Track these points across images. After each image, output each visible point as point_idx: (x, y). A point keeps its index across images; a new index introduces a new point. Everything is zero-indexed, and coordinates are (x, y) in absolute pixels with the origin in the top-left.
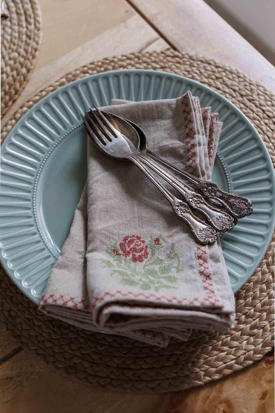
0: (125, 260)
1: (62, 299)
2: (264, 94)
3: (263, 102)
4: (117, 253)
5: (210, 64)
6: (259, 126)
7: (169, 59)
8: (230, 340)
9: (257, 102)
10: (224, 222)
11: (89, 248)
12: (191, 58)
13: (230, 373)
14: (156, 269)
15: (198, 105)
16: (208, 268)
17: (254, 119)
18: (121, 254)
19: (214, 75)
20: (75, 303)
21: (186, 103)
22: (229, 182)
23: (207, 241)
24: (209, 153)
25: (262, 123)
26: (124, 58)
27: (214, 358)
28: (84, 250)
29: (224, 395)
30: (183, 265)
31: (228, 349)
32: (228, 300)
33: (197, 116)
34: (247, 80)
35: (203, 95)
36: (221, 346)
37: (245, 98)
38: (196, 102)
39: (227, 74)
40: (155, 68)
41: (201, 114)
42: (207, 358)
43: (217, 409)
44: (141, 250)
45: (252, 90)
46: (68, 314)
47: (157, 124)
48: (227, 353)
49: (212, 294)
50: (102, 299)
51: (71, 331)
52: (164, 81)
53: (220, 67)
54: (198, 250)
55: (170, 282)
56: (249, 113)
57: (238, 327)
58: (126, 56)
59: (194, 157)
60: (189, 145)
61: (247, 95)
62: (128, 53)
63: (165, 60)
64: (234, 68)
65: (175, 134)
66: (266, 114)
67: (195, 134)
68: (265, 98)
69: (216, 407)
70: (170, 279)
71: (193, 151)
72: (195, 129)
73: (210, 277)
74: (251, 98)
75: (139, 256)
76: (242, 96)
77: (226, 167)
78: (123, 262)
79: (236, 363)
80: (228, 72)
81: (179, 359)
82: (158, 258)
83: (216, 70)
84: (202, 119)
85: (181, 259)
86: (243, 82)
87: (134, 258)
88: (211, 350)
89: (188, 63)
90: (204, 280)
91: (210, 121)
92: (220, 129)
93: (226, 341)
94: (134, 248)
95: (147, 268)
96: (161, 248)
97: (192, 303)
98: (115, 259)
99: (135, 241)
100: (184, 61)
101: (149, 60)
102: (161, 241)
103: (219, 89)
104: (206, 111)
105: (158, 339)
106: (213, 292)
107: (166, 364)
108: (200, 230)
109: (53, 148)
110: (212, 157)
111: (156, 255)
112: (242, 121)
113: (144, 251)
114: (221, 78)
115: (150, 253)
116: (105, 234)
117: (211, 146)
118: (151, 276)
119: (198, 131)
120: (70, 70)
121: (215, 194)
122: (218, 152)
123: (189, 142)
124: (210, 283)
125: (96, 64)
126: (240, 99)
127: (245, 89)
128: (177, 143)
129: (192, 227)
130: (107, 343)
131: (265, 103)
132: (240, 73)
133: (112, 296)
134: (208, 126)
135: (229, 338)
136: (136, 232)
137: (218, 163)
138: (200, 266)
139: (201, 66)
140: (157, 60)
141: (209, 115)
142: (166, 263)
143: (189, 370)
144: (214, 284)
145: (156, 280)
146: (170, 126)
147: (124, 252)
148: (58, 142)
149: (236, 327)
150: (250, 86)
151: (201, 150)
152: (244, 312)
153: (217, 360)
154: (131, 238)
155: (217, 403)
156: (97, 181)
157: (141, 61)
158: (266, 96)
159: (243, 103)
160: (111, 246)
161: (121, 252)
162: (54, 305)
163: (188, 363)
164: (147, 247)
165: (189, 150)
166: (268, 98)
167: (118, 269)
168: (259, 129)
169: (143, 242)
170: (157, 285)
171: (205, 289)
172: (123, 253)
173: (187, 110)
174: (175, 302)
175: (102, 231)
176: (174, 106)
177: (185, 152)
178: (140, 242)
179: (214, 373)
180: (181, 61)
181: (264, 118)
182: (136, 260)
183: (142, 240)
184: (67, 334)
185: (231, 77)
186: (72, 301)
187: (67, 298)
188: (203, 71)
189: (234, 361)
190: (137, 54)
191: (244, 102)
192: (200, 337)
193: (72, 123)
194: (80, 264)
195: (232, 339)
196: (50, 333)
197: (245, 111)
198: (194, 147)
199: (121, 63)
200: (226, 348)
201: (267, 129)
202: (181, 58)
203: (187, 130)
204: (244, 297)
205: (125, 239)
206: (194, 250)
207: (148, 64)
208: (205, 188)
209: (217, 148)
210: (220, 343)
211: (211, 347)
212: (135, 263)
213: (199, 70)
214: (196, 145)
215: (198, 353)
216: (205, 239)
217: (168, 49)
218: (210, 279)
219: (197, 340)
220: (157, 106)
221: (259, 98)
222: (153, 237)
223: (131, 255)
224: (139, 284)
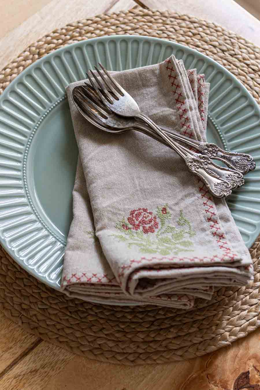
0: (136, 233)
1: (86, 276)
2: (246, 47)
3: (246, 56)
4: (126, 228)
5: (184, 20)
6: (246, 81)
7: (139, 18)
8: (249, 299)
9: (240, 56)
10: (234, 179)
11: (98, 227)
12: (162, 14)
13: (255, 329)
14: (169, 237)
15: (183, 68)
16: (219, 229)
17: (239, 75)
18: (131, 228)
19: (190, 31)
20: (98, 278)
21: (171, 68)
22: (225, 144)
23: (222, 196)
24: (201, 116)
25: (249, 78)
26: (90, 22)
27: (237, 318)
28: (92, 230)
29: (252, 352)
30: (195, 230)
31: (249, 307)
32: (244, 254)
33: (184, 80)
34: (226, 33)
35: (185, 56)
36: (241, 305)
37: (226, 53)
38: (181, 65)
39: (204, 29)
40: (125, 31)
41: (188, 78)
42: (230, 319)
43: (247, 365)
44: (150, 221)
45: (233, 44)
46: (92, 291)
47: (142, 93)
48: (248, 311)
49: (228, 251)
50: (130, 266)
51: (89, 315)
52: (141, 45)
53: (195, 22)
54: (206, 213)
55: (185, 246)
56: (233, 69)
57: (255, 285)
58: (91, 20)
59: (188, 122)
60: (181, 111)
61: (228, 50)
62: (92, 16)
63: (136, 21)
64: (210, 22)
65: (163, 101)
66: (251, 68)
67: (185, 98)
68: (248, 51)
69: (246, 363)
70: (185, 244)
71: (186, 117)
72: (184, 94)
73: (223, 236)
74: (233, 52)
75: (150, 227)
76: (223, 51)
77: (219, 129)
78: (135, 235)
79: (258, 319)
80: (204, 27)
81: (202, 324)
82: (169, 226)
83: (192, 26)
84: (189, 83)
85: (191, 224)
86: (222, 36)
87: (145, 230)
88: (233, 311)
89: (160, 21)
90: (218, 240)
91: (197, 83)
92: (208, 90)
93: (246, 301)
94: (143, 221)
95: (160, 237)
96: (170, 216)
97: (212, 259)
98: (126, 233)
99: (143, 214)
100: (155, 20)
101: (118, 22)
102: (168, 210)
103: (198, 46)
104: (192, 74)
105: (185, 300)
106: (229, 249)
107: (191, 331)
108: (215, 185)
109: (35, 130)
110: (204, 121)
111: (167, 224)
112: (229, 80)
113: (153, 222)
114: (199, 34)
115: (160, 223)
116: (111, 211)
117: (201, 109)
118: (166, 243)
119: (187, 95)
120: (32, 42)
121: (217, 154)
122: (209, 114)
123: (180, 107)
124: (224, 242)
125: (59, 31)
126: (221, 54)
127: (225, 44)
128: (167, 111)
129: (207, 182)
130: (127, 320)
131: (249, 57)
132: (218, 27)
133: (138, 262)
134: (196, 89)
135: (248, 297)
136: (142, 205)
137: (210, 125)
138: (212, 227)
139: (175, 23)
140: (126, 21)
141: (196, 77)
142: (178, 230)
143: (214, 332)
144: (228, 242)
145: (173, 246)
146: (156, 93)
147: (134, 225)
148: (39, 123)
149: (254, 285)
150: (230, 40)
151: (193, 115)
152: (258, 270)
153: (240, 318)
154: (138, 212)
155: (246, 359)
156: (91, 159)
157: (109, 24)
158: (249, 49)
159: (225, 59)
160: (120, 221)
161: (130, 226)
162: (77, 284)
163: (211, 327)
164: (155, 218)
165: (181, 116)
166: (251, 51)
167: (131, 241)
168: (246, 85)
169: (151, 213)
170: (174, 250)
171: (221, 248)
172: (133, 227)
173: (173, 75)
174: (197, 261)
175: (109, 209)
176: (157, 72)
177: (176, 119)
178: (147, 214)
179: (239, 331)
180: (152, 19)
181: (250, 73)
182: (148, 231)
183: (148, 211)
184: (85, 318)
185: (208, 32)
186: (96, 277)
187: (89, 275)
188: (177, 28)
189: (256, 318)
190: (102, 16)
191: (227, 58)
192: (219, 300)
193: (50, 101)
194: (92, 243)
195: (252, 297)
196: (67, 319)
197: (229, 67)
198: (186, 112)
199: (86, 28)
200: (245, 307)
201: (254, 84)
202: (151, 16)
203: (176, 96)
204: (257, 255)
205: (132, 213)
206: (203, 214)
207: (117, 27)
208: (206, 149)
209: (207, 110)
210: (240, 302)
211: (231, 309)
212: (146, 235)
213: (173, 28)
214: (188, 110)
215: (220, 315)
216: (220, 193)
217: (135, 8)
218: (223, 238)
219: (217, 304)
220: (140, 74)
221: (241, 52)
222: (159, 207)
223: (141, 228)
224: (157, 251)
